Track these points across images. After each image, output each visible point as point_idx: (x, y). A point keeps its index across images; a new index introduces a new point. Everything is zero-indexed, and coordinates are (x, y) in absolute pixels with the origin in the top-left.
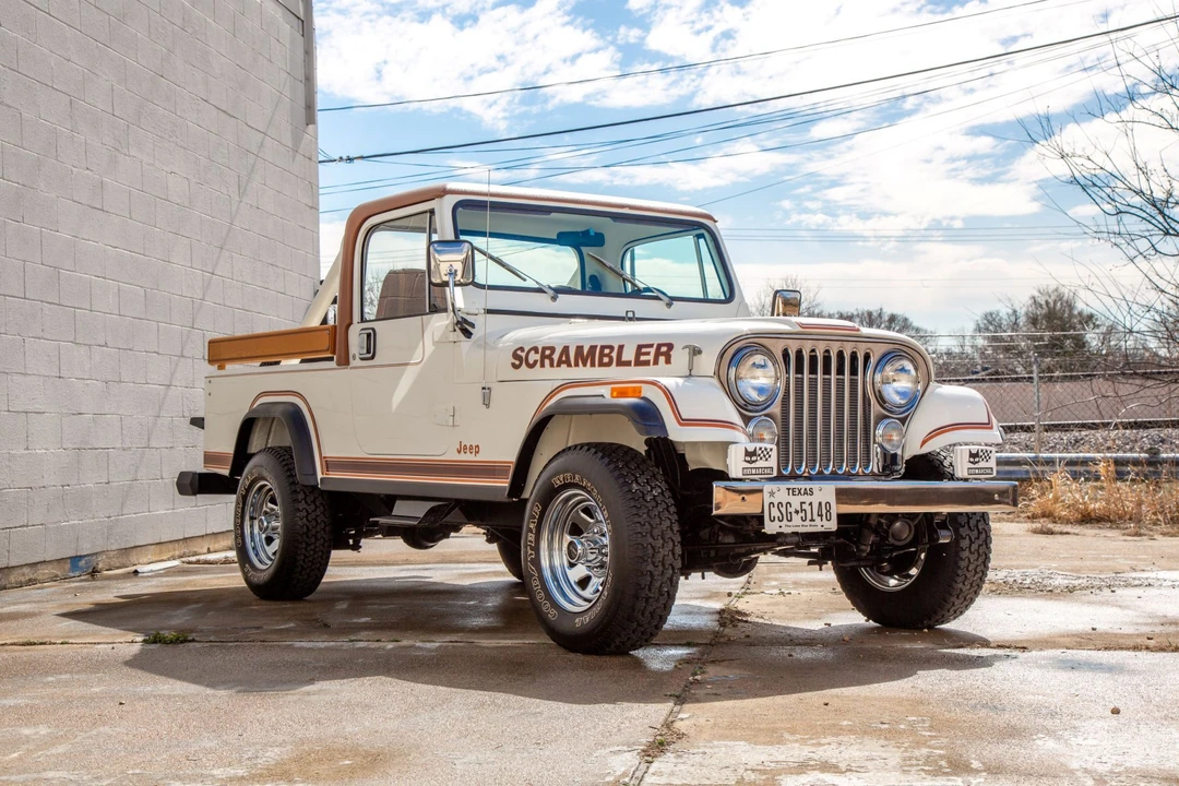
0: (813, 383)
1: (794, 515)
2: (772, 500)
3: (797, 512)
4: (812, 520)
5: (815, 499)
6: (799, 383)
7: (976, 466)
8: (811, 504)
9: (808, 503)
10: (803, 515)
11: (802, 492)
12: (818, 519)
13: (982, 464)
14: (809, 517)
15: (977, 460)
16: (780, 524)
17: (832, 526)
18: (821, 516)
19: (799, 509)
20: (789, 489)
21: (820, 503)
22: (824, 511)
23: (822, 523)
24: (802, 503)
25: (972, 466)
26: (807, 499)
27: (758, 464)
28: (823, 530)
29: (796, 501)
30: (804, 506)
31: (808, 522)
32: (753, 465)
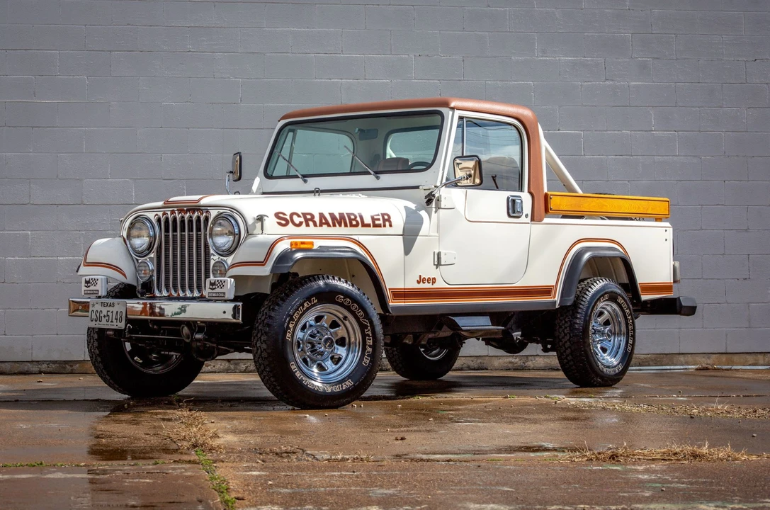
0: (175, 237)
3: (105, 316)
4: (112, 322)
5: (115, 309)
6: (167, 237)
7: (214, 291)
8: (112, 312)
10: (107, 318)
13: (218, 290)
14: (110, 320)
15: (214, 287)
17: (122, 325)
18: (117, 319)
21: (117, 312)
22: (119, 317)
25: (211, 291)
28: (117, 328)
29: (105, 310)
31: (109, 323)
32: (88, 289)
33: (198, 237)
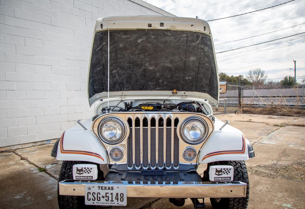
1: (101, 198)
2: (89, 191)
3: (103, 197)
4: (112, 201)
5: (114, 192)
8: (112, 194)
9: (110, 193)
10: (107, 198)
11: (107, 188)
12: (115, 201)
14: (110, 199)
16: (93, 202)
17: (125, 203)
18: (118, 199)
19: (105, 196)
20: (99, 187)
21: (117, 194)
22: (119, 197)
23: (118, 202)
24: (106, 193)
26: (110, 191)
27: (84, 175)
28: (118, 205)
29: (103, 193)
30: (107, 195)
31: (109, 202)
33: (169, 131)
